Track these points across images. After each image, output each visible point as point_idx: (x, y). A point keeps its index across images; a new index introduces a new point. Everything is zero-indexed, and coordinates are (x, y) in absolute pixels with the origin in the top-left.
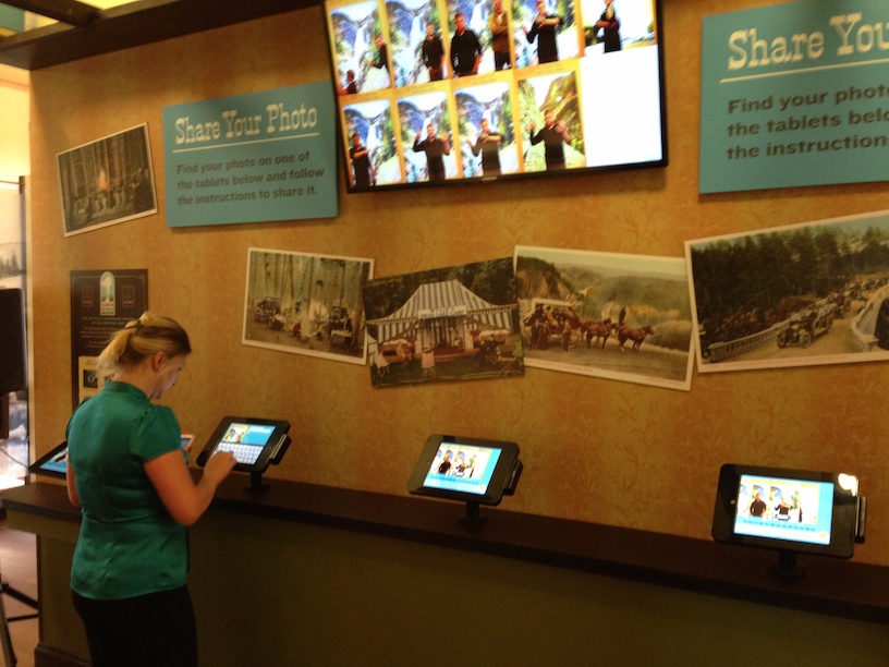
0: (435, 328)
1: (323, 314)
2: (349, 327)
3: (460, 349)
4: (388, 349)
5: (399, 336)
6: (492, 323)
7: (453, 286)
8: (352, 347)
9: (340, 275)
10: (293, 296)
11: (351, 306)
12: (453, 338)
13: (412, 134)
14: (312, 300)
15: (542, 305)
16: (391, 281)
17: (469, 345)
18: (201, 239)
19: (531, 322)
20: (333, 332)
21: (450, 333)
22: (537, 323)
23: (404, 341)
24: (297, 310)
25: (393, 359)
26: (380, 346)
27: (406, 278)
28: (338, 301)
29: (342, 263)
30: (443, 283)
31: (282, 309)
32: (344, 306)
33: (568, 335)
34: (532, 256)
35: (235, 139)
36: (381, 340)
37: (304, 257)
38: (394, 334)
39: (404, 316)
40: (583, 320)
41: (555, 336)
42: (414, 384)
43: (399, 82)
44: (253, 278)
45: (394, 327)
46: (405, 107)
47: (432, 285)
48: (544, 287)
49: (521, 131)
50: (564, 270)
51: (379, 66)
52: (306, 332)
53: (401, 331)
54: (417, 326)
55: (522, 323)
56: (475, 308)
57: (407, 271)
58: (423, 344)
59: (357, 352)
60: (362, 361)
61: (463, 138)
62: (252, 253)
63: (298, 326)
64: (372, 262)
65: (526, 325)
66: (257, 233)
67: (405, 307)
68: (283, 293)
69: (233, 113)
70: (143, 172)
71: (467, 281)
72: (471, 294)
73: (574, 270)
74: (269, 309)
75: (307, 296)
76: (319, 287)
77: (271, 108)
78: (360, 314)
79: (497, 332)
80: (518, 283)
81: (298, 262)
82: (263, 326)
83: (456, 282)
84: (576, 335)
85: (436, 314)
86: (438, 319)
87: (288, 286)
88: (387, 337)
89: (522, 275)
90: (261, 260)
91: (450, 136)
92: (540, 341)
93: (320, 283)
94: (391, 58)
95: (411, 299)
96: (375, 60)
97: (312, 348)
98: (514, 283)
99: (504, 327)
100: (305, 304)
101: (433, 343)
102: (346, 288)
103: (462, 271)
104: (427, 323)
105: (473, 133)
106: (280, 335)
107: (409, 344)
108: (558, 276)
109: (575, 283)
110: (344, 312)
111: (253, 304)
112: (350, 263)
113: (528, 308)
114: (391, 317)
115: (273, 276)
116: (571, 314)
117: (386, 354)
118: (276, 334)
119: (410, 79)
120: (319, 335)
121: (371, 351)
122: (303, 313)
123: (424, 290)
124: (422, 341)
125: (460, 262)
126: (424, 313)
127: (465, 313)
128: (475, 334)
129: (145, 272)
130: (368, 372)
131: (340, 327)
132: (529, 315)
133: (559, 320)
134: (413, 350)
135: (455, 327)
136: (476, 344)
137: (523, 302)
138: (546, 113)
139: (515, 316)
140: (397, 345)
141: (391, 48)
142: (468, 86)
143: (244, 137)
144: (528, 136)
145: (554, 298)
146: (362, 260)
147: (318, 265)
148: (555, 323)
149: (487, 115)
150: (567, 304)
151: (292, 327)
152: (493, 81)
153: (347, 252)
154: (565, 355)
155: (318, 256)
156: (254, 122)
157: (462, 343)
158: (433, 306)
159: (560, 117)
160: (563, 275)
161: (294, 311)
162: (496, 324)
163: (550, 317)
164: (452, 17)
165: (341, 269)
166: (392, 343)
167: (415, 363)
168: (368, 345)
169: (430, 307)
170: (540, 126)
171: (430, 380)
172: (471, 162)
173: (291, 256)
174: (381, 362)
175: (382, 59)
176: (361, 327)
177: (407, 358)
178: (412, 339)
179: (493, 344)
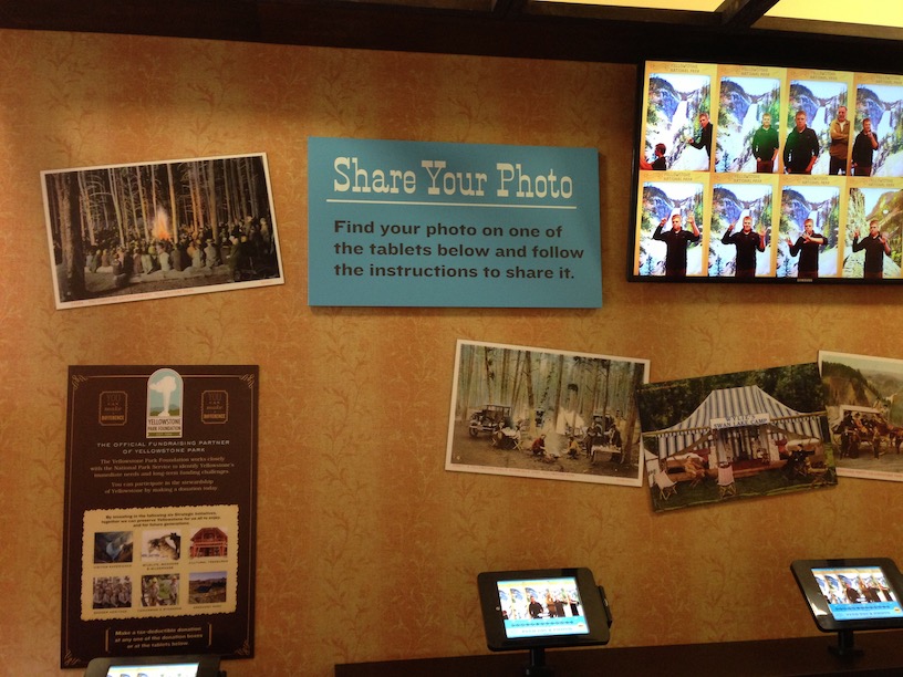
0: (733, 438)
1: (577, 426)
2: (617, 440)
3: (765, 461)
4: (674, 465)
5: (687, 450)
6: (800, 432)
7: (752, 392)
8: (622, 464)
9: (603, 378)
10: (531, 404)
11: (619, 414)
12: (755, 450)
13: (724, 224)
14: (561, 409)
15: (850, 412)
16: (674, 386)
17: (774, 456)
18: (371, 324)
19: (840, 430)
20: (594, 448)
21: (751, 443)
22: (846, 431)
23: (696, 456)
24: (539, 422)
25: (681, 477)
26: (662, 462)
27: (694, 382)
28: (602, 410)
29: (605, 364)
30: (741, 389)
31: (515, 420)
32: (610, 414)
33: (878, 441)
34: (837, 362)
35: (442, 197)
36: (663, 455)
37: (548, 355)
38: (681, 448)
39: (692, 426)
40: (891, 427)
41: (866, 443)
42: (707, 505)
43: (720, 167)
44: (466, 381)
45: (680, 439)
46: (720, 194)
47: (727, 391)
48: (851, 394)
49: (845, 235)
50: (870, 377)
51: (699, 147)
52: (552, 448)
53: (689, 443)
54: (710, 437)
55: (831, 432)
56: (779, 416)
57: (693, 375)
58: (718, 457)
59: (630, 471)
60: (638, 482)
61: (783, 236)
62: (463, 346)
63: (541, 442)
64: (647, 363)
65: (835, 433)
66: (472, 322)
67: (694, 415)
68: (515, 398)
69: (441, 164)
70: (256, 223)
71: (769, 387)
72: (774, 401)
73: (880, 377)
74: (492, 421)
75: (553, 404)
76: (572, 393)
77: (501, 167)
78: (633, 425)
79: (806, 442)
80: (826, 389)
81: (539, 360)
82: (484, 444)
83: (755, 387)
84: (886, 442)
85: (733, 423)
86: (736, 429)
87: (524, 391)
88: (672, 452)
89: (827, 380)
90: (479, 357)
91: (769, 231)
92: (851, 450)
93: (574, 387)
94: (715, 139)
95: (702, 407)
96: (695, 139)
97: (562, 470)
98: (821, 390)
99: (813, 436)
100: (552, 413)
101: (732, 456)
102: (611, 395)
103: (762, 375)
104: (723, 434)
105: (795, 232)
106: (512, 455)
107: (701, 459)
108: (865, 382)
109: (881, 390)
110: (609, 423)
111: (465, 415)
112: (617, 363)
113: (836, 415)
114: (676, 428)
115: (499, 378)
116: (879, 421)
117: (671, 471)
118: (505, 454)
119: (734, 166)
120: (573, 453)
121: (649, 469)
122: (547, 426)
123: (717, 397)
124: (718, 454)
125: (759, 366)
126: (718, 422)
127: (768, 421)
128: (780, 444)
129: (253, 370)
130: (644, 494)
131: (604, 441)
132: (837, 423)
133: (867, 427)
134: (706, 465)
135: (756, 438)
136: (783, 455)
137: (831, 409)
138: (872, 223)
139: (824, 423)
140: (685, 461)
141: (718, 129)
142: (798, 184)
143: (458, 197)
144: (852, 242)
145: (863, 405)
146: (634, 361)
147: (570, 365)
148: (864, 430)
149: (813, 215)
150: (875, 411)
151: (530, 444)
152: (825, 183)
153: (611, 349)
154: (877, 462)
155: (570, 354)
156: (475, 181)
157: (766, 455)
158: (730, 414)
159: (884, 228)
160: (869, 382)
161: (533, 423)
162: (804, 432)
163: (859, 424)
164: (793, 114)
165: (605, 371)
166: (678, 458)
167: (709, 480)
168: (645, 461)
169: (726, 416)
170: (864, 234)
171: (729, 498)
172: (787, 261)
173: (528, 353)
174: (664, 481)
175: (705, 139)
176: (634, 441)
177: (698, 476)
178: (704, 453)
179: (802, 454)
